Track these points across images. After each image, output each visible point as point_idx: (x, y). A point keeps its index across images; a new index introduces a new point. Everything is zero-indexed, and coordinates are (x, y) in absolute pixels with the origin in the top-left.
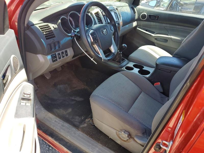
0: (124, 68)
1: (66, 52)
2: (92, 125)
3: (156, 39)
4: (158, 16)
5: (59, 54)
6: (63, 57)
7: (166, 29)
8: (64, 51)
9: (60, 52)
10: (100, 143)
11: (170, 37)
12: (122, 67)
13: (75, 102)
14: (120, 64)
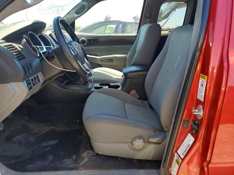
0: (93, 89)
1: (38, 76)
2: (94, 155)
3: (101, 61)
4: (97, 40)
5: (32, 80)
6: (37, 83)
7: (107, 50)
8: (35, 76)
9: (33, 77)
10: (114, 169)
11: (114, 56)
12: (91, 89)
13: (50, 147)
14: (87, 86)
